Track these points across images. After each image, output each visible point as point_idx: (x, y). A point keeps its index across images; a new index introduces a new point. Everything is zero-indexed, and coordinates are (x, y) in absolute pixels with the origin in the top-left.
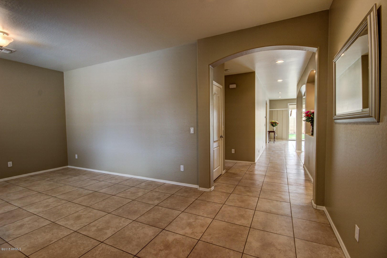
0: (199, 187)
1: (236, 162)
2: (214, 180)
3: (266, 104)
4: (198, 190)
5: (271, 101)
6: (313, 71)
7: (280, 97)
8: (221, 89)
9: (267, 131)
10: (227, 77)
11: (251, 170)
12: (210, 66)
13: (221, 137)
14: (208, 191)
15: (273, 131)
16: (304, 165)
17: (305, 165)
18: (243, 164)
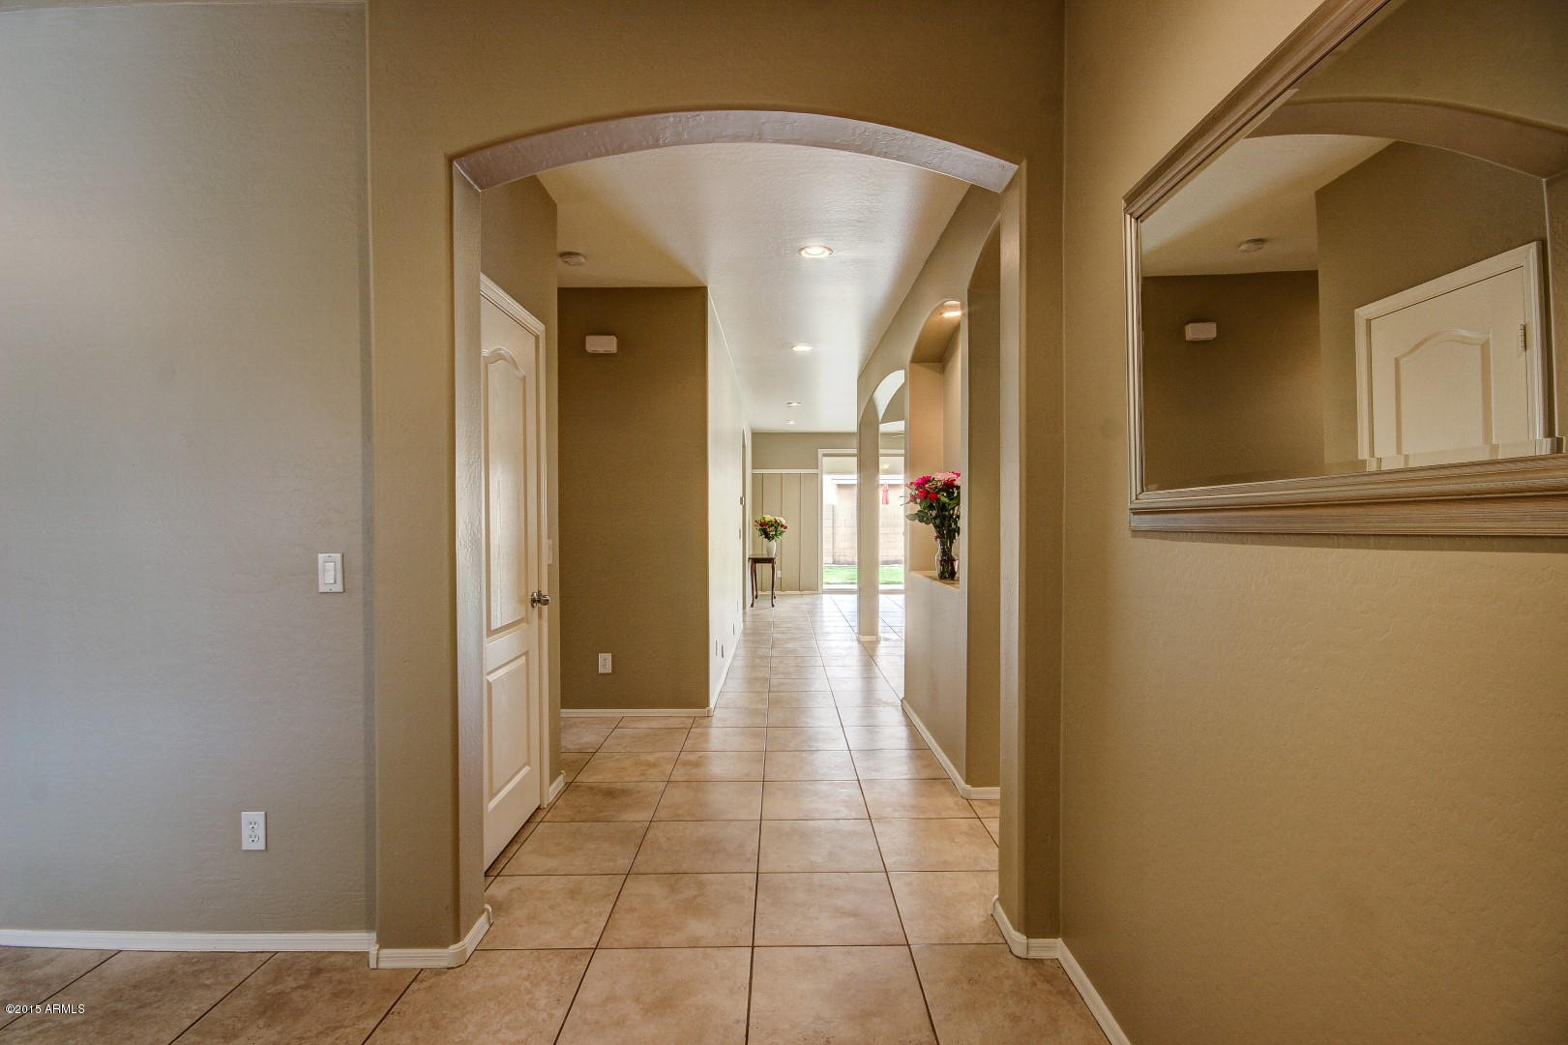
0: (373, 949)
1: (621, 715)
2: (486, 866)
3: (744, 446)
4: (373, 965)
5: (758, 436)
6: (941, 307)
7: (792, 423)
8: (537, 338)
9: (747, 557)
10: (566, 295)
11: (692, 757)
12: (455, 163)
13: (538, 600)
14: (444, 964)
15: (765, 556)
16: (904, 701)
17: (909, 702)
18: (655, 724)
